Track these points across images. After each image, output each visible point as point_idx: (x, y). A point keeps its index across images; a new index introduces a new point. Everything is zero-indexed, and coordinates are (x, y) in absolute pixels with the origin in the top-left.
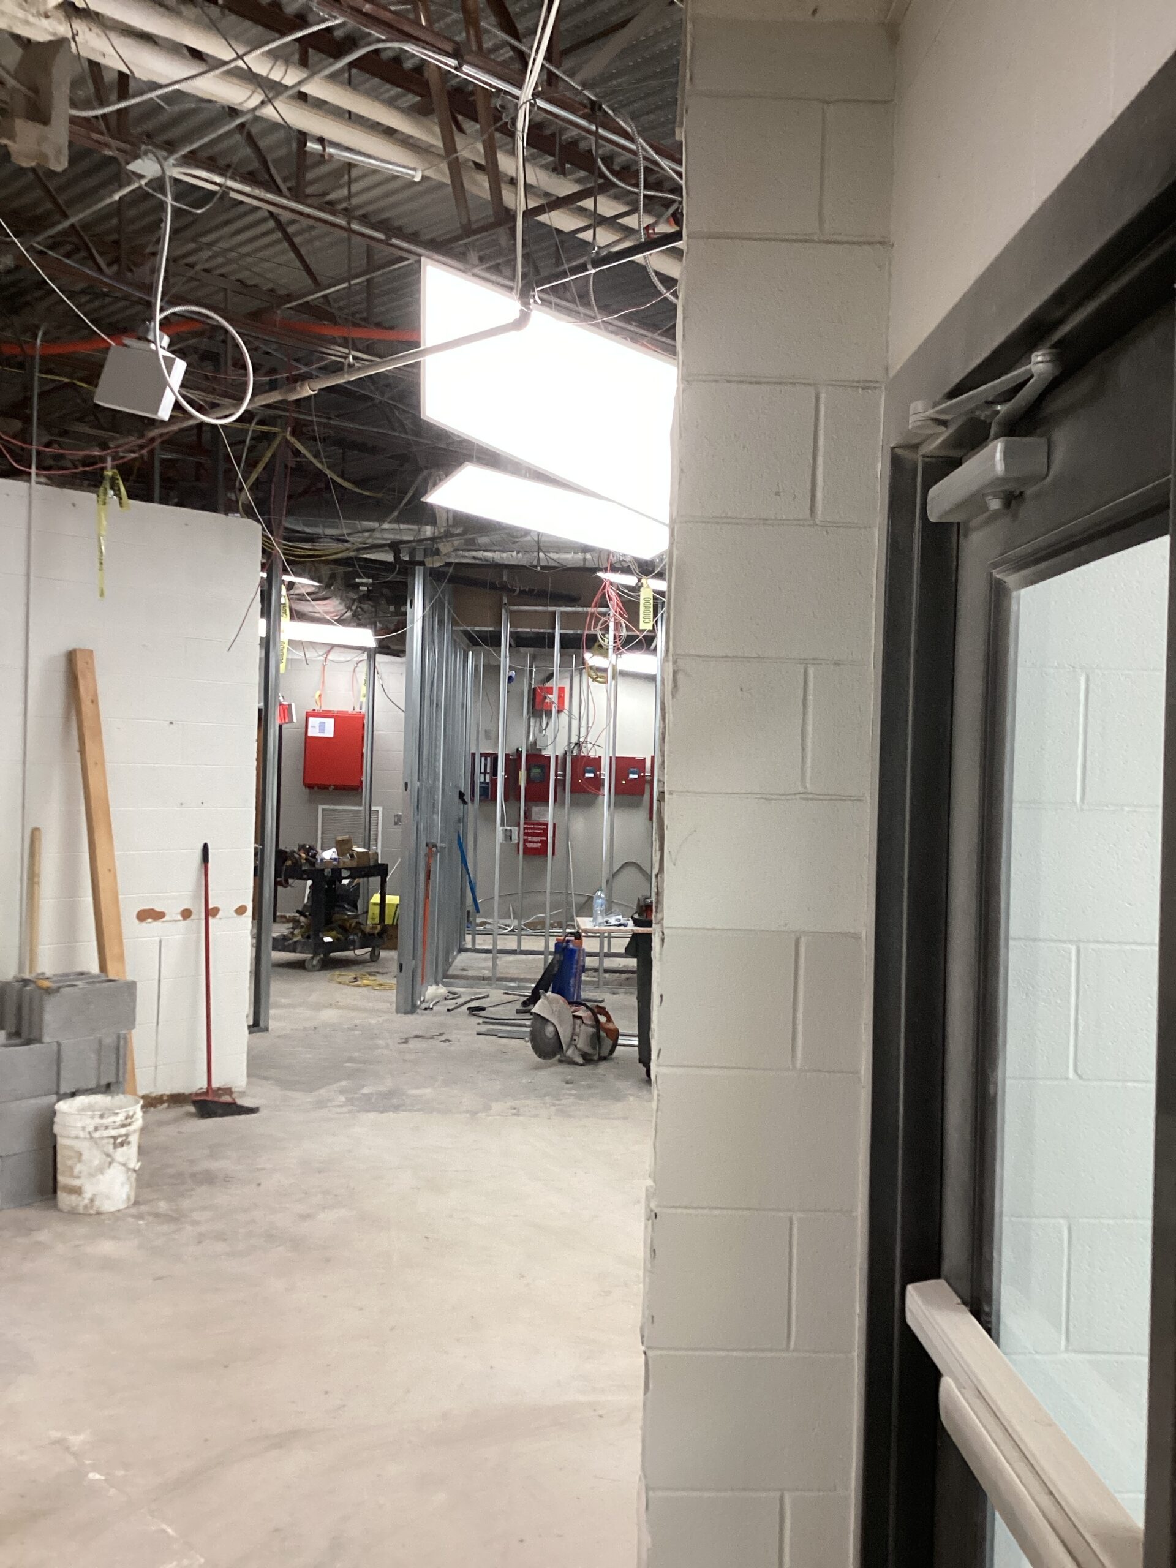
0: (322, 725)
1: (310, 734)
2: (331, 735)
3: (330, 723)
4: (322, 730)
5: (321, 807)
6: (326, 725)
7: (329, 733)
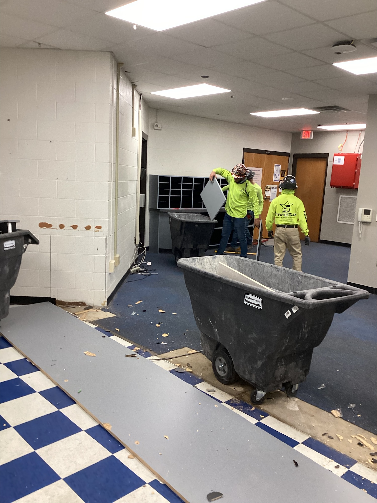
0: (339, 159)
1: (334, 164)
2: (343, 164)
3: (343, 158)
4: (339, 162)
5: (340, 196)
6: (341, 159)
7: (342, 163)
